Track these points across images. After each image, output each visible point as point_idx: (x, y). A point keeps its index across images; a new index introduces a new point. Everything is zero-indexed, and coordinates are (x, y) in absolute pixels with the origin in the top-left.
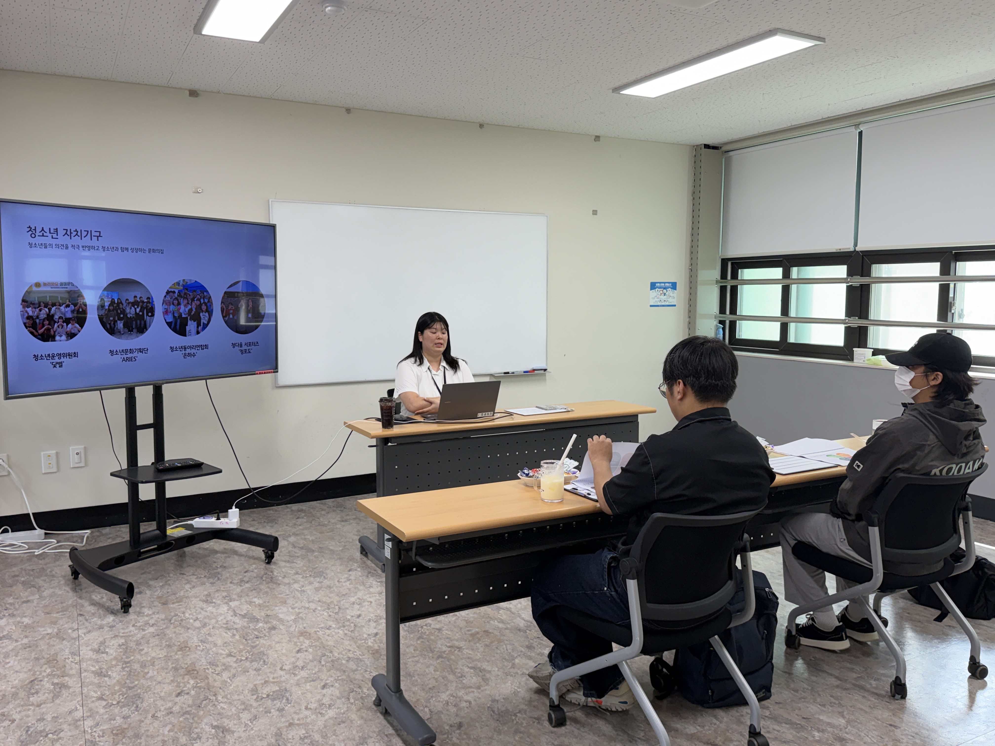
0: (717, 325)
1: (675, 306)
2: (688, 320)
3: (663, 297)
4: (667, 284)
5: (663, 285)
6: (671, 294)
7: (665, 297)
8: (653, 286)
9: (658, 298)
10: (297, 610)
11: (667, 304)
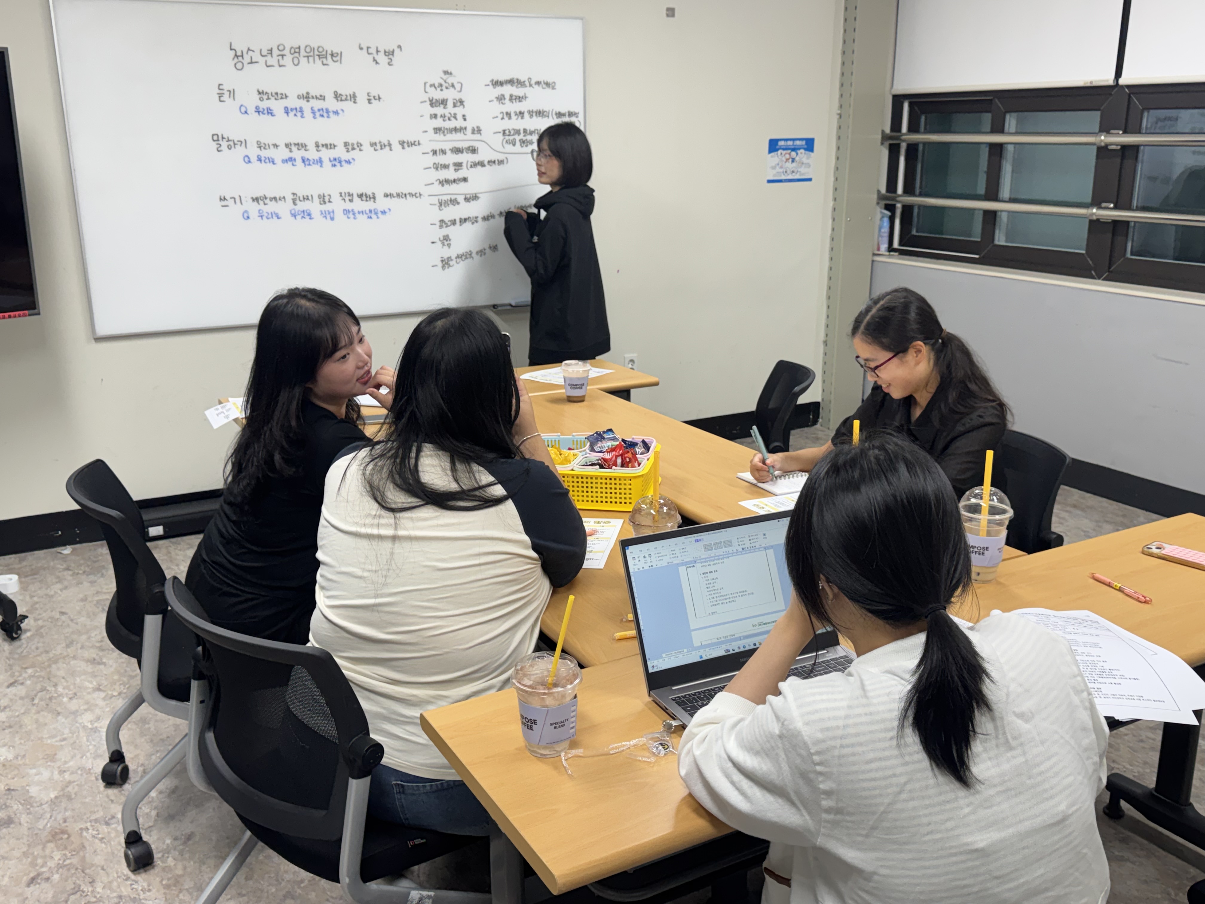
0: (881, 212)
1: (810, 180)
2: (831, 204)
3: (790, 165)
4: (798, 143)
5: (790, 143)
6: (805, 160)
7: (794, 164)
8: (774, 146)
9: (781, 167)
10: (67, 776)
11: (797, 176)
